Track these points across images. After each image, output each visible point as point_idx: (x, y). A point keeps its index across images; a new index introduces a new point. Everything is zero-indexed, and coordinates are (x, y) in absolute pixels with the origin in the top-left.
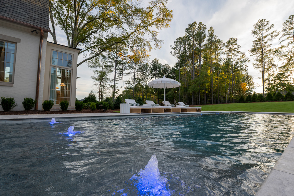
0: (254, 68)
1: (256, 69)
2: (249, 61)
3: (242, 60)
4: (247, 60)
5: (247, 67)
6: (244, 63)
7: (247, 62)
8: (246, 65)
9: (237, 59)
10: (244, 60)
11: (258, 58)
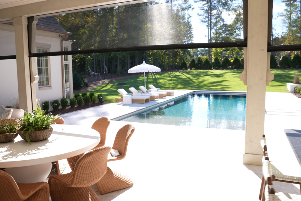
0: (200, 21)
1: (202, 22)
2: (193, 9)
3: (184, 6)
4: (190, 7)
5: (190, 17)
6: (186, 12)
7: (190, 9)
8: (189, 15)
9: (177, 5)
10: (187, 7)
11: (204, 6)
